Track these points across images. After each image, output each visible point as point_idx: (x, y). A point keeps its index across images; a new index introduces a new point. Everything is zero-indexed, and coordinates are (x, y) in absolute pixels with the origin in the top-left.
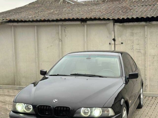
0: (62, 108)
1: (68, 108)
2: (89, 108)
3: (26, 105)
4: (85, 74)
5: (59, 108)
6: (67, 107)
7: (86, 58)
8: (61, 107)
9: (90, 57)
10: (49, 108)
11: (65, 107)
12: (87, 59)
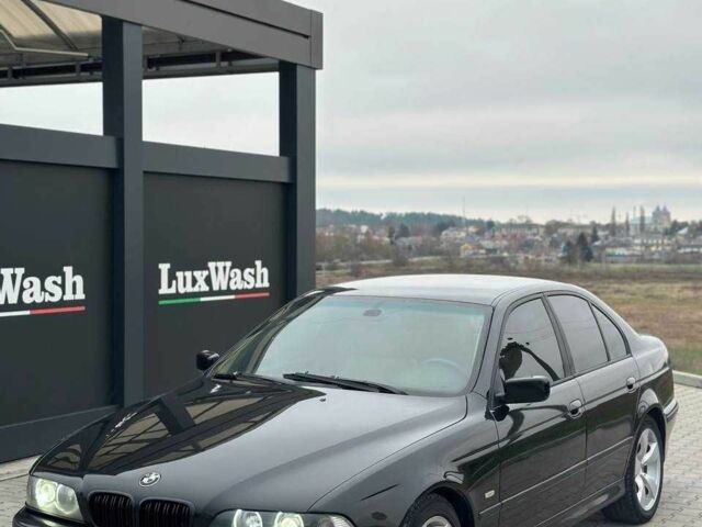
0: (166, 508)
1: (187, 506)
2: (257, 513)
3: (61, 486)
4: (332, 378)
5: (157, 507)
6: (182, 505)
7: (364, 310)
8: (163, 502)
9: (380, 309)
10: (125, 503)
11: (177, 503)
12: (367, 314)
